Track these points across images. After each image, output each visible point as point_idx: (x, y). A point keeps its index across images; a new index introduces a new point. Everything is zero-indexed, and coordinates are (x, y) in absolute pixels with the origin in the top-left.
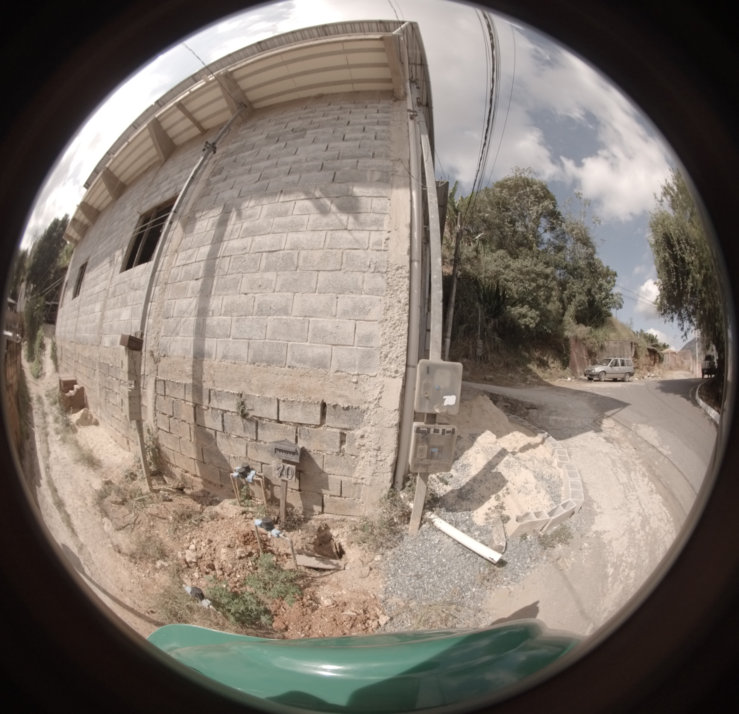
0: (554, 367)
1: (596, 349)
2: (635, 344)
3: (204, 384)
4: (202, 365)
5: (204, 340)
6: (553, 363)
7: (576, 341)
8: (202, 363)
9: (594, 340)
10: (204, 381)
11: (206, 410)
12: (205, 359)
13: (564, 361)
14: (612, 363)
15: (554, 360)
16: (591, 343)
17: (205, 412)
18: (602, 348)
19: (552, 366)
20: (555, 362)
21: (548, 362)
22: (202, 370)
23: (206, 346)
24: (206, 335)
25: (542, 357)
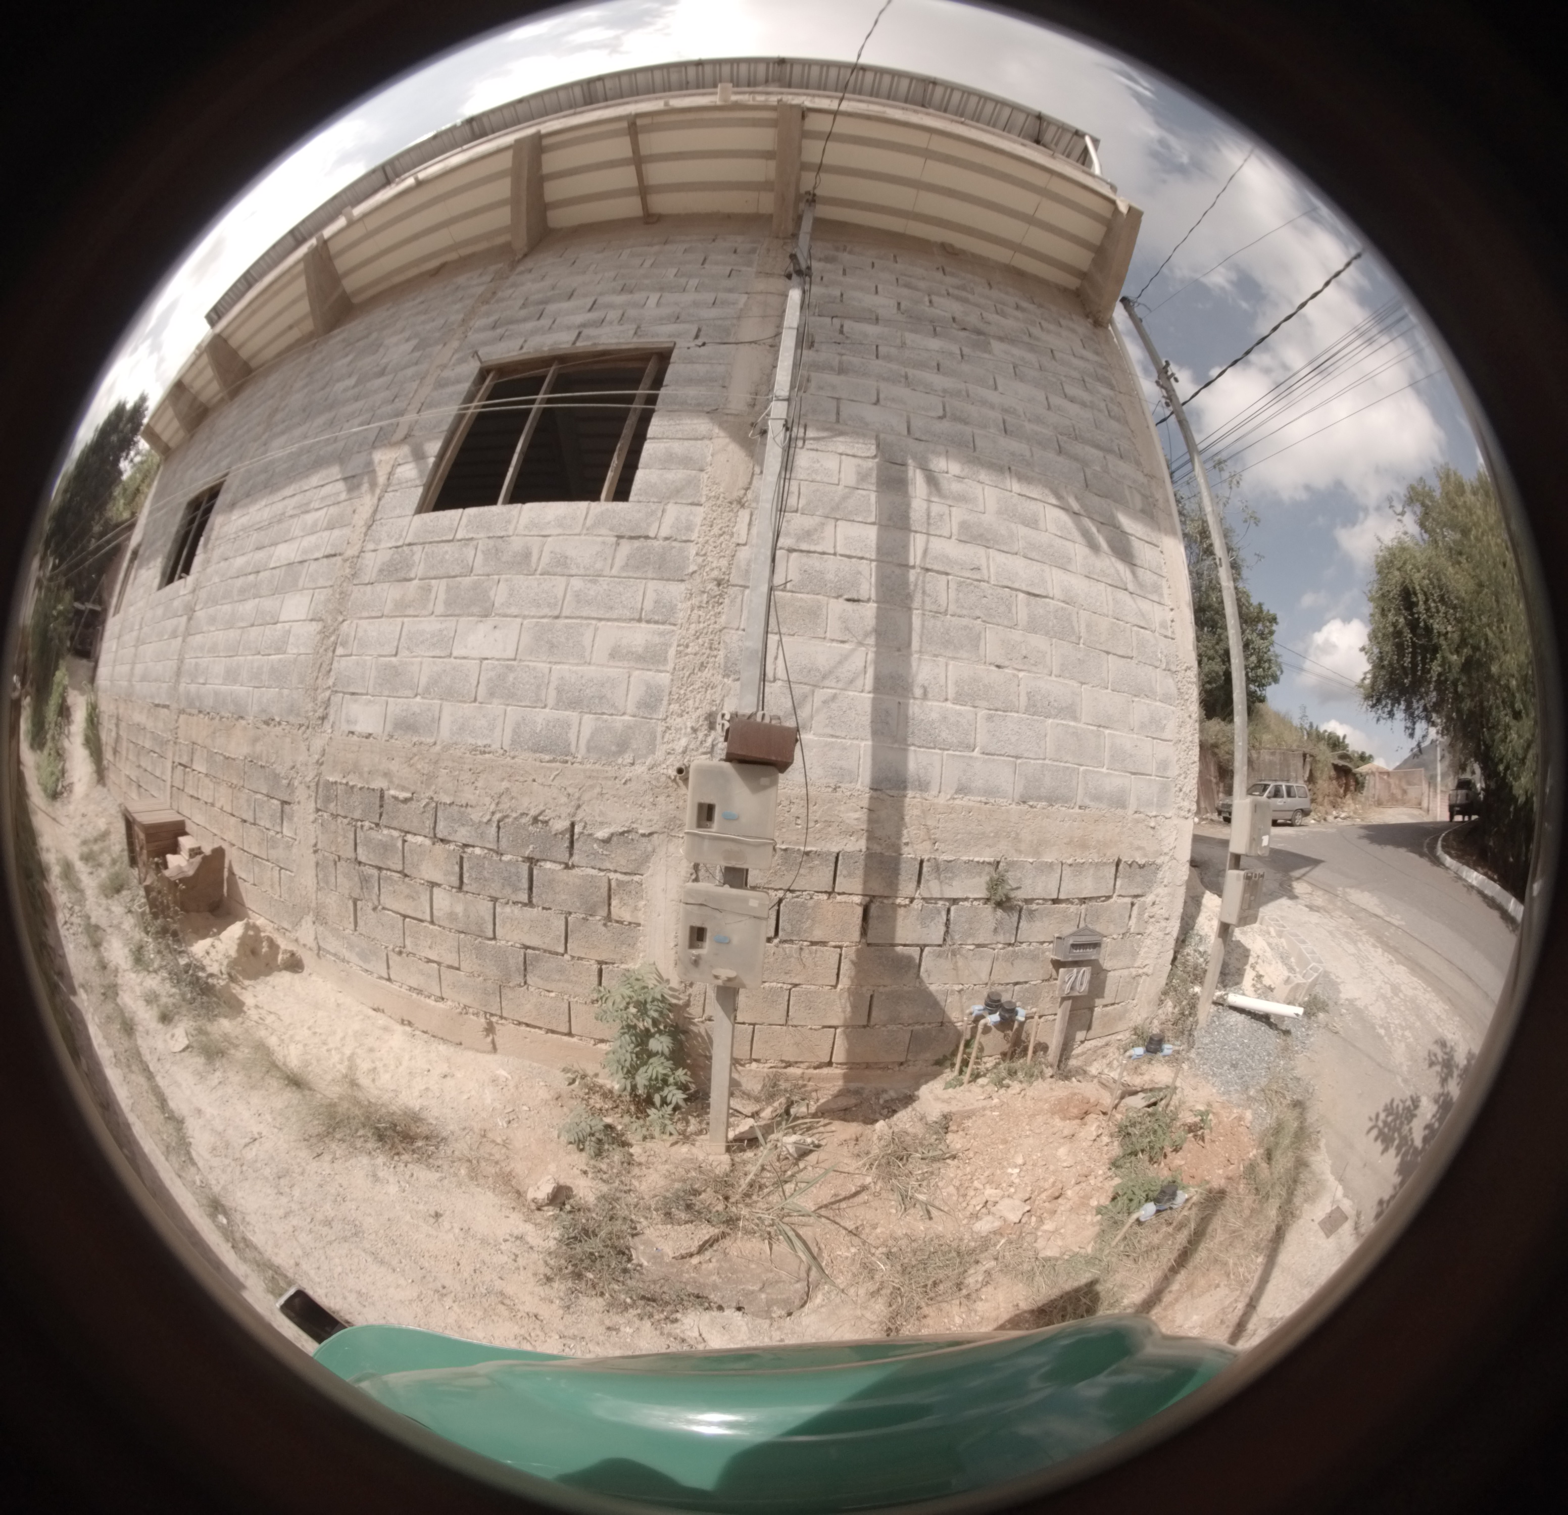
3: (905, 850)
4: (903, 806)
5: (905, 750)
8: (903, 801)
10: (907, 844)
11: (905, 906)
12: (910, 793)
17: (901, 911)
22: (902, 819)
23: (912, 766)
24: (910, 741)
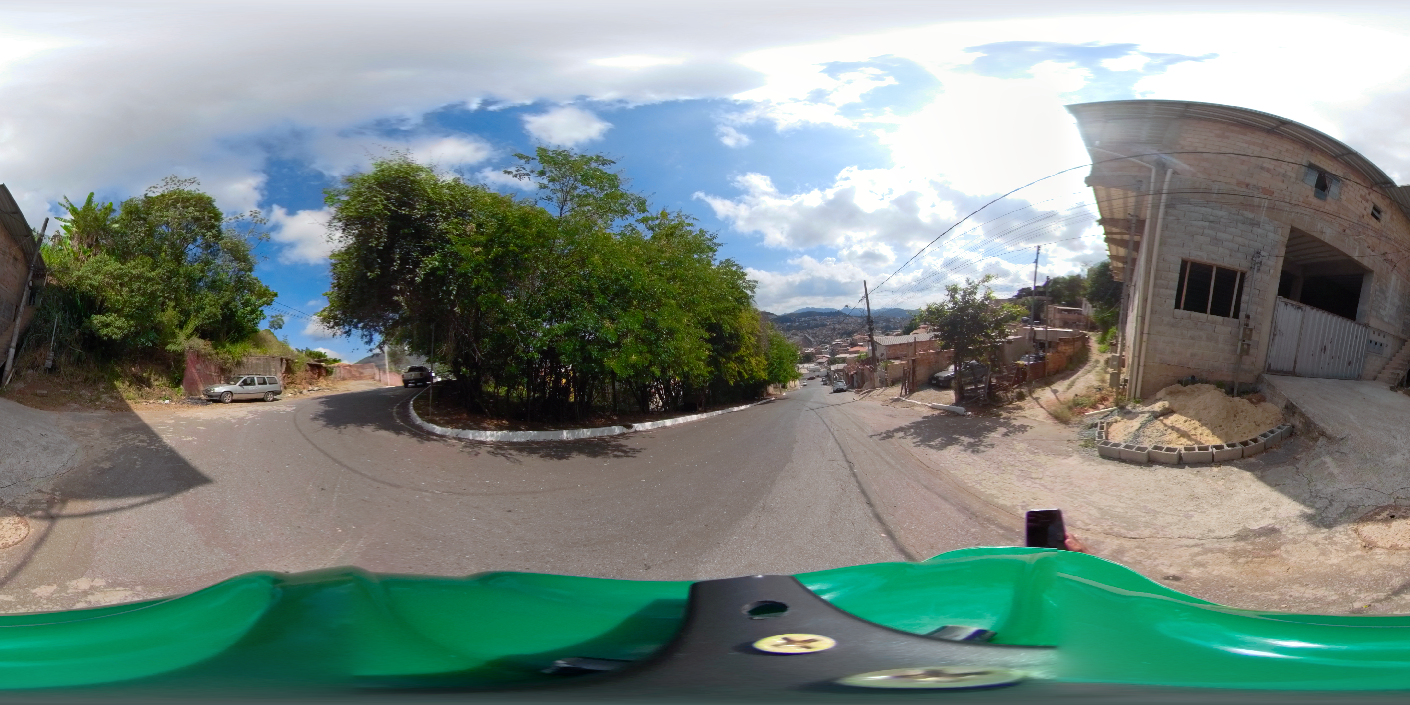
0: (157, 385)
1: (228, 365)
2: (287, 360)
6: (156, 380)
7: (198, 356)
9: (227, 356)
13: (176, 378)
14: (245, 380)
15: (159, 376)
16: (222, 359)
18: (239, 364)
19: (156, 383)
20: (161, 379)
21: (149, 379)
25: (140, 374)
